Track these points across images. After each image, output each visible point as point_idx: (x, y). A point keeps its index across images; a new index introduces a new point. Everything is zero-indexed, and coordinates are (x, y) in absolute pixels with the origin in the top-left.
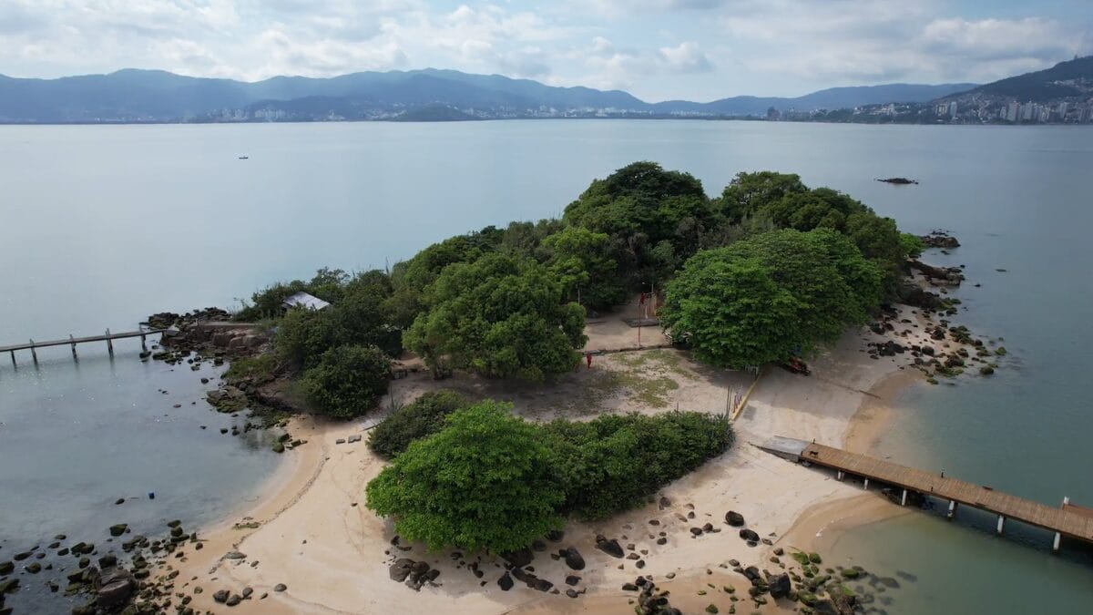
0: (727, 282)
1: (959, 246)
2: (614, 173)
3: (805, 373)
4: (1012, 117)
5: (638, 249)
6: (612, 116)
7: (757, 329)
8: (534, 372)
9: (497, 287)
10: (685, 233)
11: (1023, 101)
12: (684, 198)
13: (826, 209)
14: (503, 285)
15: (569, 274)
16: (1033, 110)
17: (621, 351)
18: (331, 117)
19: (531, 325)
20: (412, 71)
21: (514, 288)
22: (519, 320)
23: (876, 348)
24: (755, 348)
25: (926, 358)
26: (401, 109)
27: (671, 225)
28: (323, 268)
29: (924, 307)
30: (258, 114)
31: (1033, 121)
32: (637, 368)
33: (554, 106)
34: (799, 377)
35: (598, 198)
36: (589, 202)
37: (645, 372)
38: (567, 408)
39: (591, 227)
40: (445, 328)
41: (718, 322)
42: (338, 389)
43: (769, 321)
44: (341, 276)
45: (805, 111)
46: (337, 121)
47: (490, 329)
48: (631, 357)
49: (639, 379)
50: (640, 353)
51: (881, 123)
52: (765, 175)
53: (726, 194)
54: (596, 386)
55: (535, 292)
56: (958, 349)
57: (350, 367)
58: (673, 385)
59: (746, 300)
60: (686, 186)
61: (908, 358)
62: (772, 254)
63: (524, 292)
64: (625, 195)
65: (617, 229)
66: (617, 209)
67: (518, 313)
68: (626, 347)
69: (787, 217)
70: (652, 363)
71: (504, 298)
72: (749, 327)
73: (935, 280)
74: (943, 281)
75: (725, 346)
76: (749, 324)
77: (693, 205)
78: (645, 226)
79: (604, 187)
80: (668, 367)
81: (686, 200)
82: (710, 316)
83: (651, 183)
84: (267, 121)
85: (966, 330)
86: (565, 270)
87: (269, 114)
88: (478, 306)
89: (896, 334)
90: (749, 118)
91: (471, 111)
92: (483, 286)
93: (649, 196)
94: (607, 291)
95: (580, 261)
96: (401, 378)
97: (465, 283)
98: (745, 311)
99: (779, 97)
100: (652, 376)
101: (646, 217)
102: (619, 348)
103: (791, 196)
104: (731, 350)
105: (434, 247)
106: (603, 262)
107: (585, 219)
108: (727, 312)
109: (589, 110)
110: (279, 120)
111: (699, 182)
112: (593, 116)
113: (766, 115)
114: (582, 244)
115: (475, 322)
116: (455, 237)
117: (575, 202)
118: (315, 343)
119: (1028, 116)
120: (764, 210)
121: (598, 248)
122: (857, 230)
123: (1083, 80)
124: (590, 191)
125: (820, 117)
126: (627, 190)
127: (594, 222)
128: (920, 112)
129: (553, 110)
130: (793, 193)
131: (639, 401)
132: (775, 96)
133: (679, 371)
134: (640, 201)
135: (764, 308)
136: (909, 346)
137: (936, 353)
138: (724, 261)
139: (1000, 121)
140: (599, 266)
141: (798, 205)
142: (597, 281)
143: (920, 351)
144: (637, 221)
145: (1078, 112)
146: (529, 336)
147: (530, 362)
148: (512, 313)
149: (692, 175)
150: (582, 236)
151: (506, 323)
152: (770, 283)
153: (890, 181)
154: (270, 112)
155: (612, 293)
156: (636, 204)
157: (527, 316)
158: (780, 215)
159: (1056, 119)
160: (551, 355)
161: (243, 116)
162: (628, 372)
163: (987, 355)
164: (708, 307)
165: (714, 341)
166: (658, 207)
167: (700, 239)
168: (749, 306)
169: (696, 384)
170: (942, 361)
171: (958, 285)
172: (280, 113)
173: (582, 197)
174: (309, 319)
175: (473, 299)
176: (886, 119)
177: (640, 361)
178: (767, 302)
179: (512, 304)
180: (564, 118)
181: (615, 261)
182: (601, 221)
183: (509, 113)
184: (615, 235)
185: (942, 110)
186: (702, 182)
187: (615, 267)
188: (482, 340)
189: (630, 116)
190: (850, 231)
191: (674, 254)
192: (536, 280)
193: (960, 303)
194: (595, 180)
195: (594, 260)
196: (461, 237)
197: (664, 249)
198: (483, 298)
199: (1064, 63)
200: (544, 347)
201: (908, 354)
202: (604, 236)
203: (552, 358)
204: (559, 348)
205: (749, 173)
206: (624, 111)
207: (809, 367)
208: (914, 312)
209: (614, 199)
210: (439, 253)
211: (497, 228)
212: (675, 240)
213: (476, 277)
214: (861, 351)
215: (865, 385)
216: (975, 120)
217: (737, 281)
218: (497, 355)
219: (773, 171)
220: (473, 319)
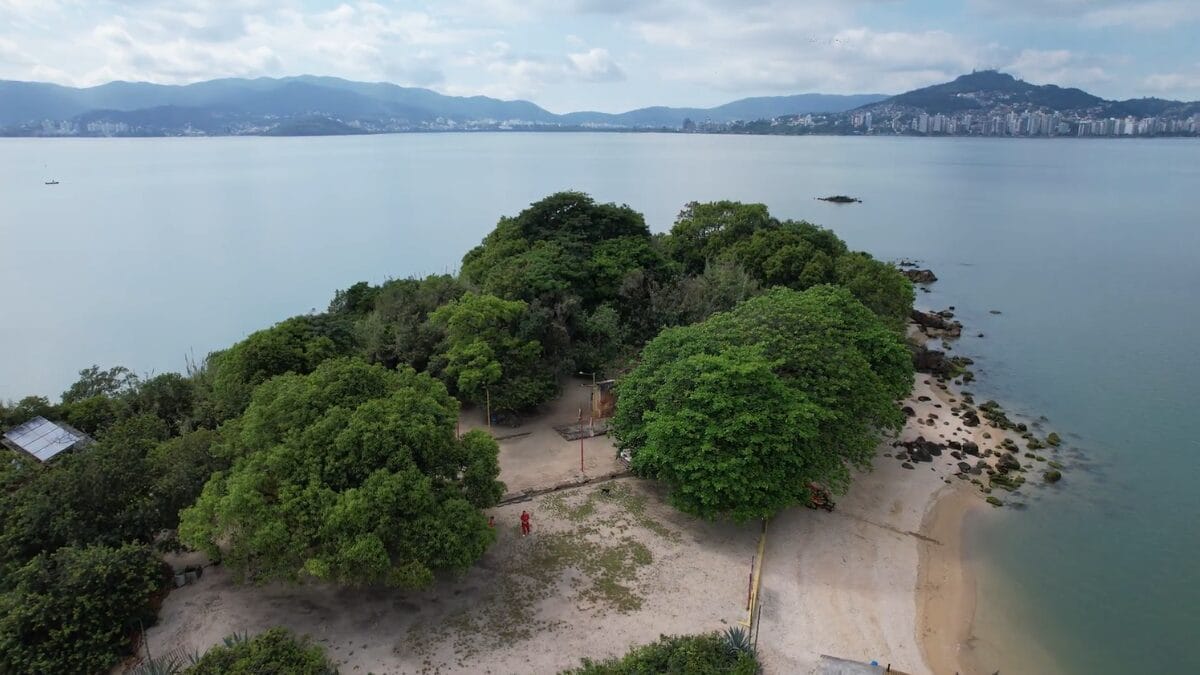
0: (716, 388)
1: (936, 280)
2: (529, 207)
3: (828, 507)
4: (923, 129)
5: (569, 320)
6: (517, 129)
7: (767, 460)
8: (416, 572)
9: (346, 424)
10: (631, 292)
11: (932, 113)
12: (625, 241)
13: (810, 250)
14: (356, 420)
15: (471, 367)
16: (942, 121)
17: (557, 489)
18: (187, 131)
19: (407, 488)
20: (289, 78)
21: (374, 426)
22: (384, 484)
23: (904, 449)
24: (768, 492)
25: (972, 461)
26: (275, 121)
27: (611, 280)
28: (90, 367)
29: (935, 372)
30: (91, 127)
31: (943, 133)
32: (584, 523)
33: (453, 119)
34: (822, 515)
35: (509, 244)
36: (495, 251)
37: (596, 532)
38: (476, 630)
39: (501, 291)
40: (254, 507)
41: (707, 452)
42: (49, 639)
43: (785, 448)
44: (121, 376)
45: (723, 123)
46: (196, 135)
47: (334, 503)
48: (573, 501)
49: (591, 549)
50: (586, 490)
51: (800, 134)
52: (725, 206)
53: (677, 231)
54: (521, 571)
55: (415, 430)
56: (1003, 440)
57: (76, 590)
58: (644, 557)
59: (748, 418)
60: (624, 224)
61: (946, 462)
62: (773, 336)
63: (392, 432)
64: (546, 239)
65: (539, 292)
66: (538, 260)
67: (384, 470)
68: (565, 481)
69: (760, 264)
70: (606, 509)
71: (358, 444)
72: (757, 459)
73: (931, 331)
74: (940, 331)
75: (722, 491)
76: (756, 454)
77: (637, 250)
78: (578, 283)
79: (516, 228)
80: (630, 516)
81: (629, 243)
82: (694, 442)
83: (580, 222)
84: (104, 136)
85: (997, 406)
86: (465, 362)
87: (106, 127)
88: (312, 461)
89: (920, 421)
90: (665, 130)
91: (357, 123)
92: (321, 424)
93: (579, 240)
94: (527, 387)
95: (485, 345)
96: (189, 582)
97: (291, 418)
98: (748, 434)
99: (694, 107)
100: (607, 537)
101: (576, 270)
102: (552, 485)
103: (763, 235)
104: (731, 497)
105: (258, 336)
106: (520, 345)
107: (492, 280)
108: (720, 435)
109: (492, 122)
110: (121, 135)
111: (640, 217)
112: (495, 129)
113: (681, 127)
114: (488, 320)
115: (308, 492)
116: (290, 320)
117: (476, 248)
118: (15, 541)
119: (937, 128)
120: (730, 253)
121: (513, 325)
122: (851, 277)
123: (982, 94)
124: (496, 233)
125: (737, 129)
126: (548, 233)
127: (506, 283)
128: (836, 123)
129: (451, 122)
130: (765, 230)
131: (594, 600)
132: (689, 106)
133: (648, 524)
134: (567, 248)
135: (775, 427)
136: (947, 444)
137: (982, 450)
138: (708, 351)
139: (914, 133)
140: (516, 352)
141: (773, 247)
142: (513, 374)
143: (960, 449)
144: (567, 278)
145: (980, 125)
146: (402, 511)
147: (407, 552)
148: (373, 469)
149: (632, 208)
150: (488, 307)
151: (362, 491)
152: (780, 384)
153: (831, 199)
154: (107, 124)
155: (536, 390)
156: (561, 252)
157: (398, 475)
158: (752, 259)
159: (961, 132)
160: (443, 540)
161: (72, 129)
162: (570, 534)
163: (1040, 447)
164: (690, 428)
165: (704, 483)
166: (592, 254)
167: (654, 301)
168: (754, 426)
169: (678, 549)
170: (992, 461)
171: (959, 335)
172: (122, 127)
173: (485, 241)
174: (13, 490)
175: (304, 447)
176: (803, 131)
177: (587, 509)
178: (780, 416)
179: (373, 454)
180: (463, 131)
181: (538, 343)
182: (514, 282)
183: (400, 125)
184: (536, 302)
185: (858, 121)
186: (644, 217)
187: (538, 352)
188: (322, 523)
189: (538, 129)
190: (841, 280)
191: (620, 324)
192: (414, 407)
193: (972, 363)
194: (503, 218)
195: (508, 342)
196: (300, 320)
197: (605, 317)
198: (322, 444)
199: (963, 77)
200: (432, 527)
201: (947, 453)
202: (519, 305)
203: (447, 545)
204: (457, 525)
205: (702, 202)
206: (530, 123)
207: (834, 498)
208: (926, 382)
209: (531, 244)
210: (263, 348)
211: (371, 285)
212: (618, 301)
213: (311, 406)
214: (885, 455)
215: (913, 520)
216: (889, 131)
217: (731, 385)
218: (349, 551)
219: (733, 201)
220: (305, 484)
